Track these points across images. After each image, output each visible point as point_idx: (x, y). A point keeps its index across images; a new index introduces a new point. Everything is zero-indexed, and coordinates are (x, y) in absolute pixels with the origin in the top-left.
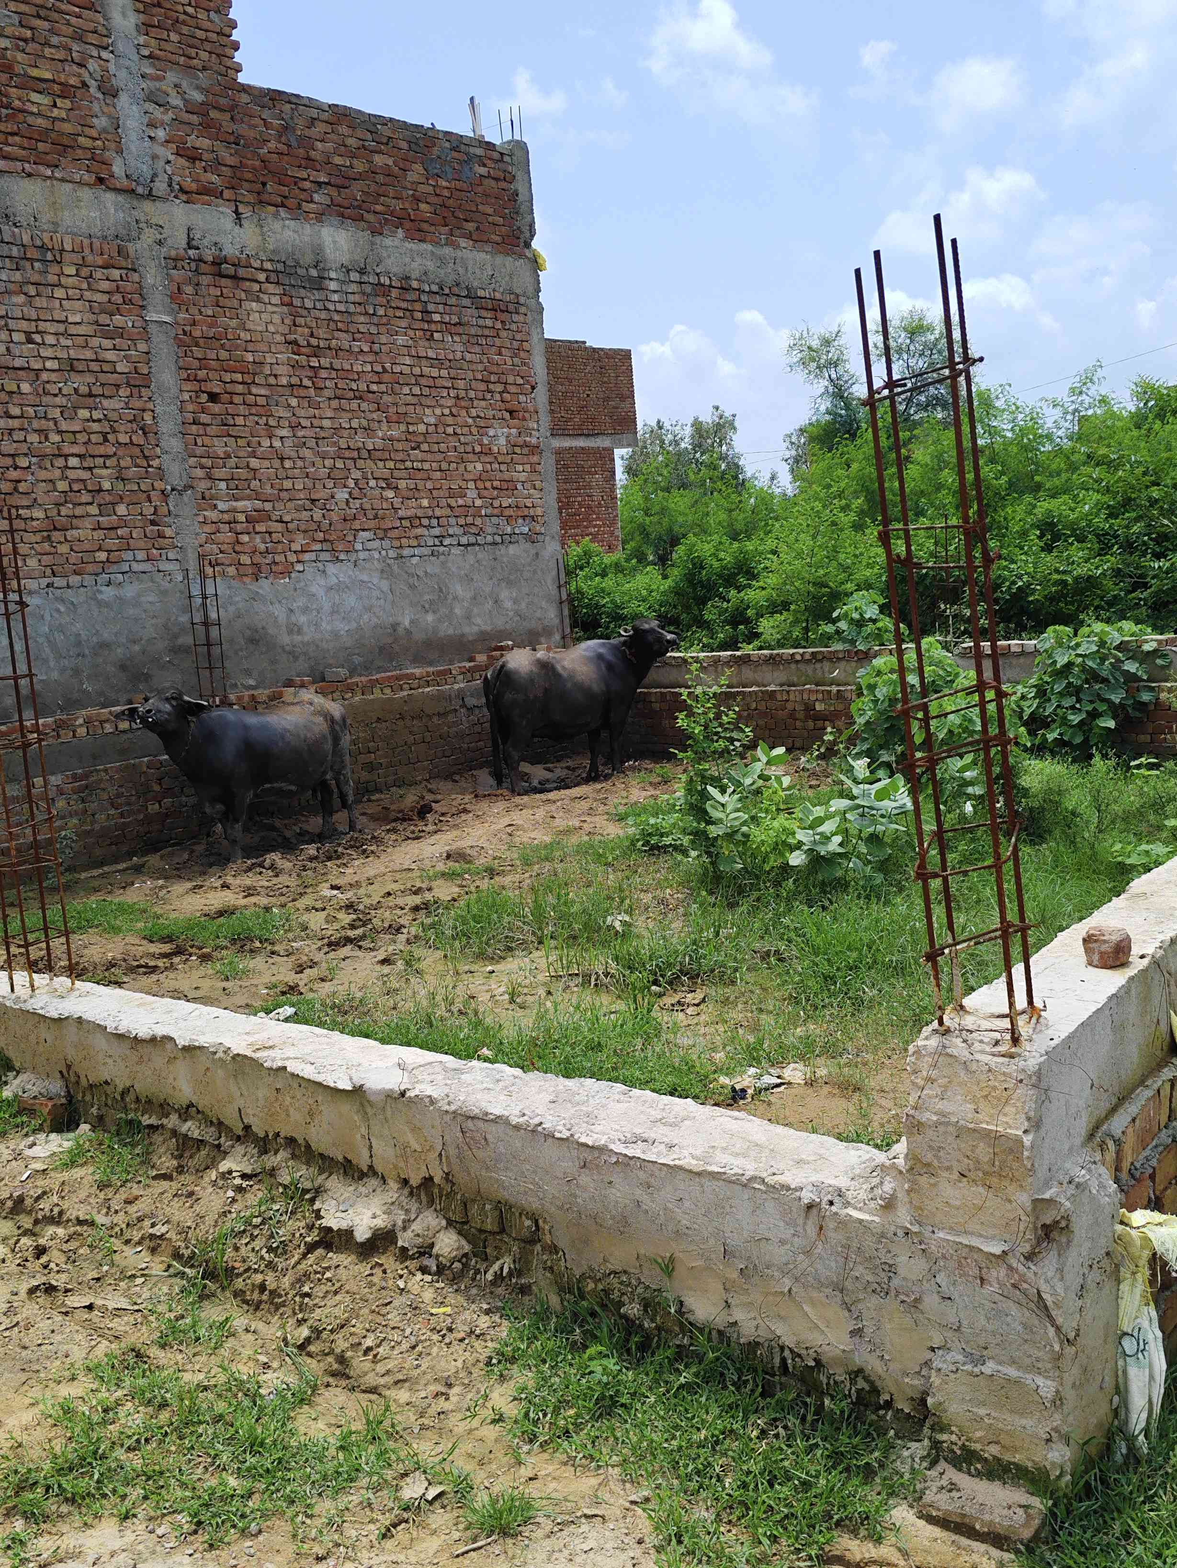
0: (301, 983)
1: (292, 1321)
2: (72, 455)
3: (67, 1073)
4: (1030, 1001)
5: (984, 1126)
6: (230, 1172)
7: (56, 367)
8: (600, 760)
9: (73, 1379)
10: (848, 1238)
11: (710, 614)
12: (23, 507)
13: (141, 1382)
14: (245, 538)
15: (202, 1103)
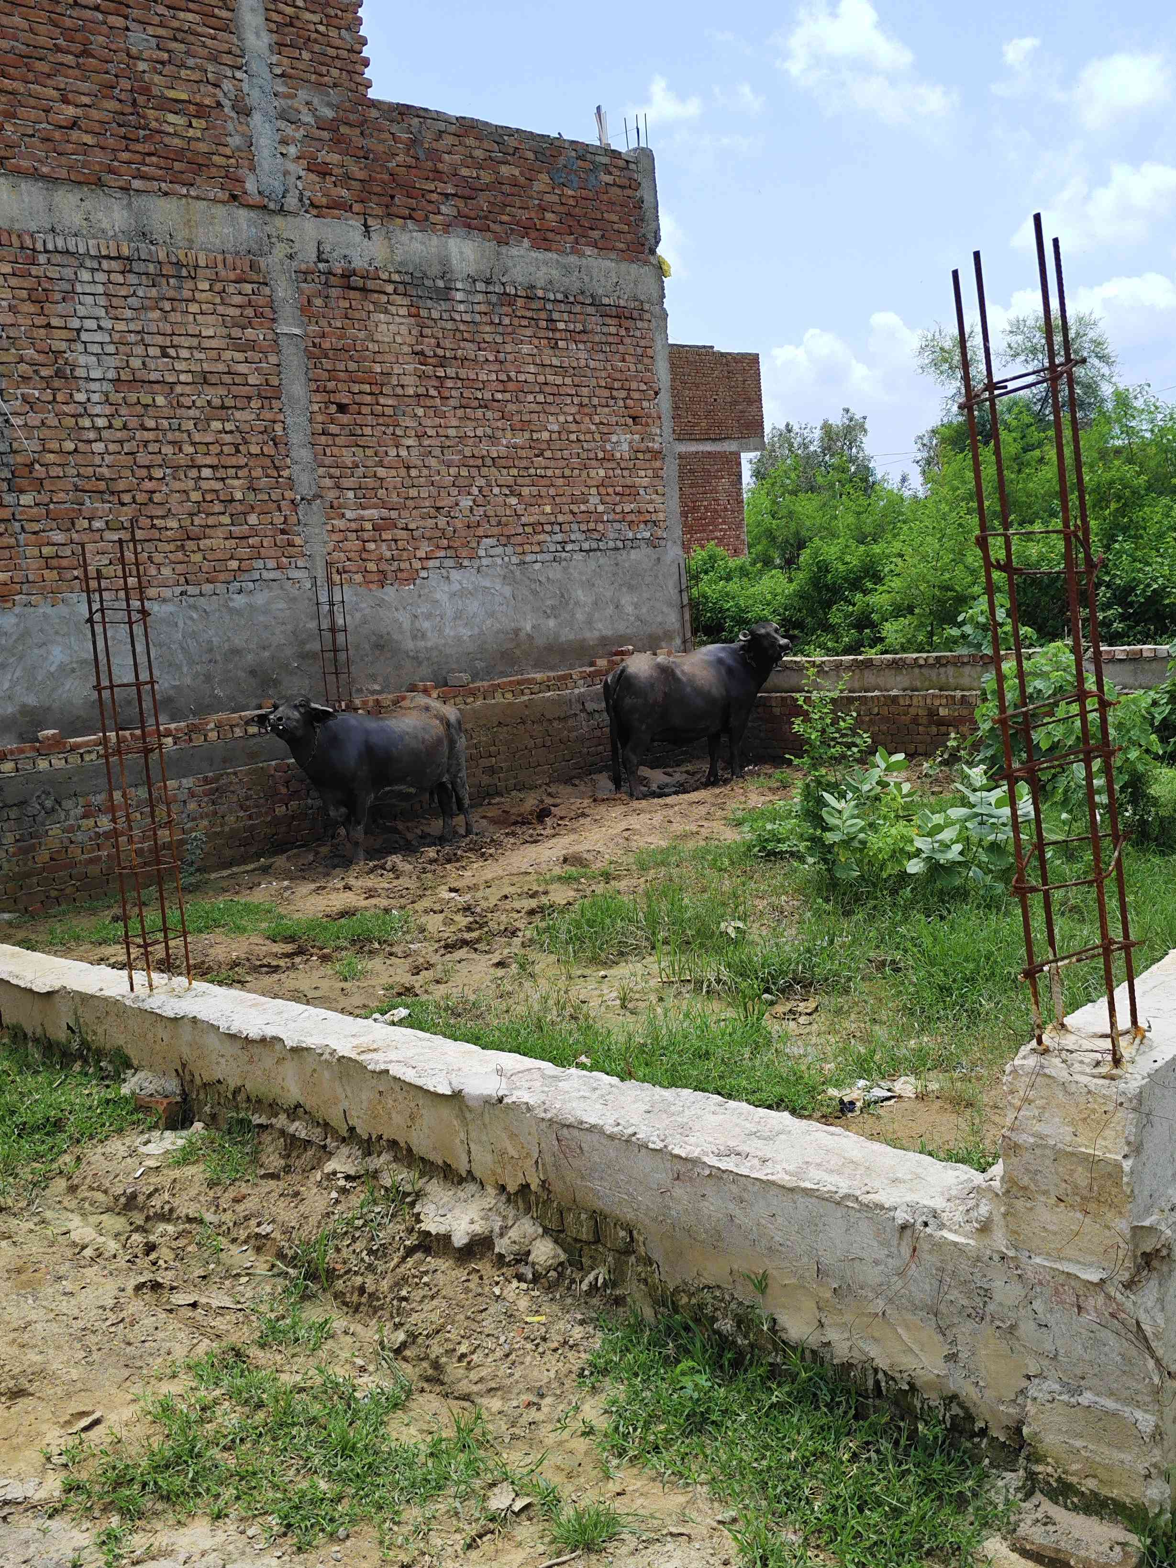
0: (417, 985)
1: (389, 1325)
2: (205, 466)
3: (183, 1072)
4: (1134, 1021)
5: (1083, 1149)
6: (334, 1173)
7: (190, 380)
8: (720, 764)
9: (174, 1377)
10: (942, 1261)
11: (835, 617)
12: (157, 517)
13: (239, 1381)
14: (372, 546)
15: (309, 1103)
